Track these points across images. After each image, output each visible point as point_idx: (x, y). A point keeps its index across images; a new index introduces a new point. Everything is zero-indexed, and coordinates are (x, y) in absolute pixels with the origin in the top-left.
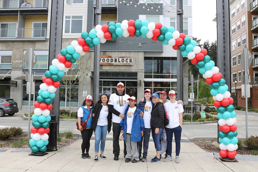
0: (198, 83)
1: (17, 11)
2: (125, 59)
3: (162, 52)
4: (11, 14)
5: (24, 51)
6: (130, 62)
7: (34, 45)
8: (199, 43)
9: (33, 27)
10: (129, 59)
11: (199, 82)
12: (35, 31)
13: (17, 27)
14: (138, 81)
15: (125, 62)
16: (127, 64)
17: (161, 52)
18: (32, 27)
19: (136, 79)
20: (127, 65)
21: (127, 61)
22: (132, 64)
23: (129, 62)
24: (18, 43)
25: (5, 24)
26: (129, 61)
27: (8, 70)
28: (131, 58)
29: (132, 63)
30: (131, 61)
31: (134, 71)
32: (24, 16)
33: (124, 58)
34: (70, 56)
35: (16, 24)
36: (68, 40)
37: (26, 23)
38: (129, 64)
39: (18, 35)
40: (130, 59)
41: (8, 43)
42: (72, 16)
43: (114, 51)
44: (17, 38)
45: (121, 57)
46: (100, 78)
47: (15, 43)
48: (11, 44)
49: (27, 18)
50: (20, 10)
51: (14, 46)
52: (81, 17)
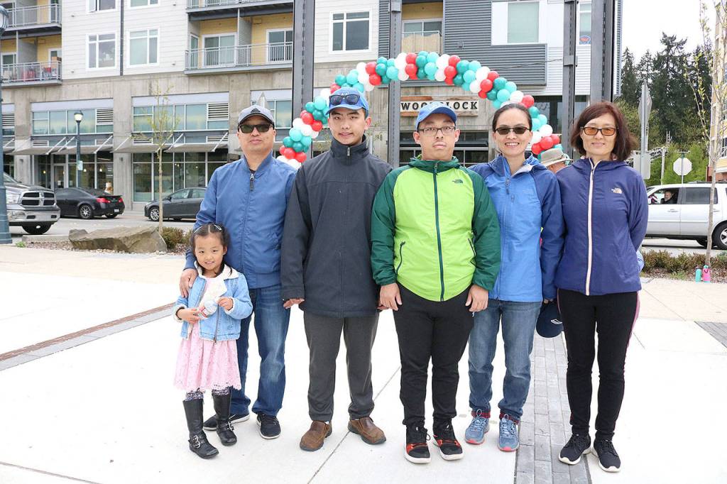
0: (664, 155)
1: (235, 11)
2: (461, 103)
3: (545, 85)
4: (222, 17)
5: (252, 92)
6: (472, 108)
7: (270, 79)
8: (682, 48)
9: (267, 41)
10: (469, 102)
11: (666, 153)
12: (272, 50)
13: (236, 43)
14: (489, 149)
15: (461, 109)
16: (465, 112)
17: (541, 85)
18: (265, 41)
19: (487, 146)
20: (466, 114)
21: (465, 107)
22: (477, 112)
23: (469, 109)
24: (240, 77)
25: (212, 38)
26: (469, 106)
27: (222, 133)
28: (475, 100)
29: (477, 110)
30: (473, 106)
31: (480, 128)
32: (249, 18)
33: (458, 100)
34: (319, 113)
35: (234, 36)
36: (340, 66)
37: (253, 32)
38: (470, 112)
39: (239, 61)
40: (472, 103)
41: (221, 76)
42: (347, 14)
43: (439, 86)
44: (237, 66)
45: (452, 99)
46: (401, 146)
47: (234, 78)
48: (226, 78)
49: (255, 21)
50: (240, 8)
51: (231, 83)
52: (366, 14)
